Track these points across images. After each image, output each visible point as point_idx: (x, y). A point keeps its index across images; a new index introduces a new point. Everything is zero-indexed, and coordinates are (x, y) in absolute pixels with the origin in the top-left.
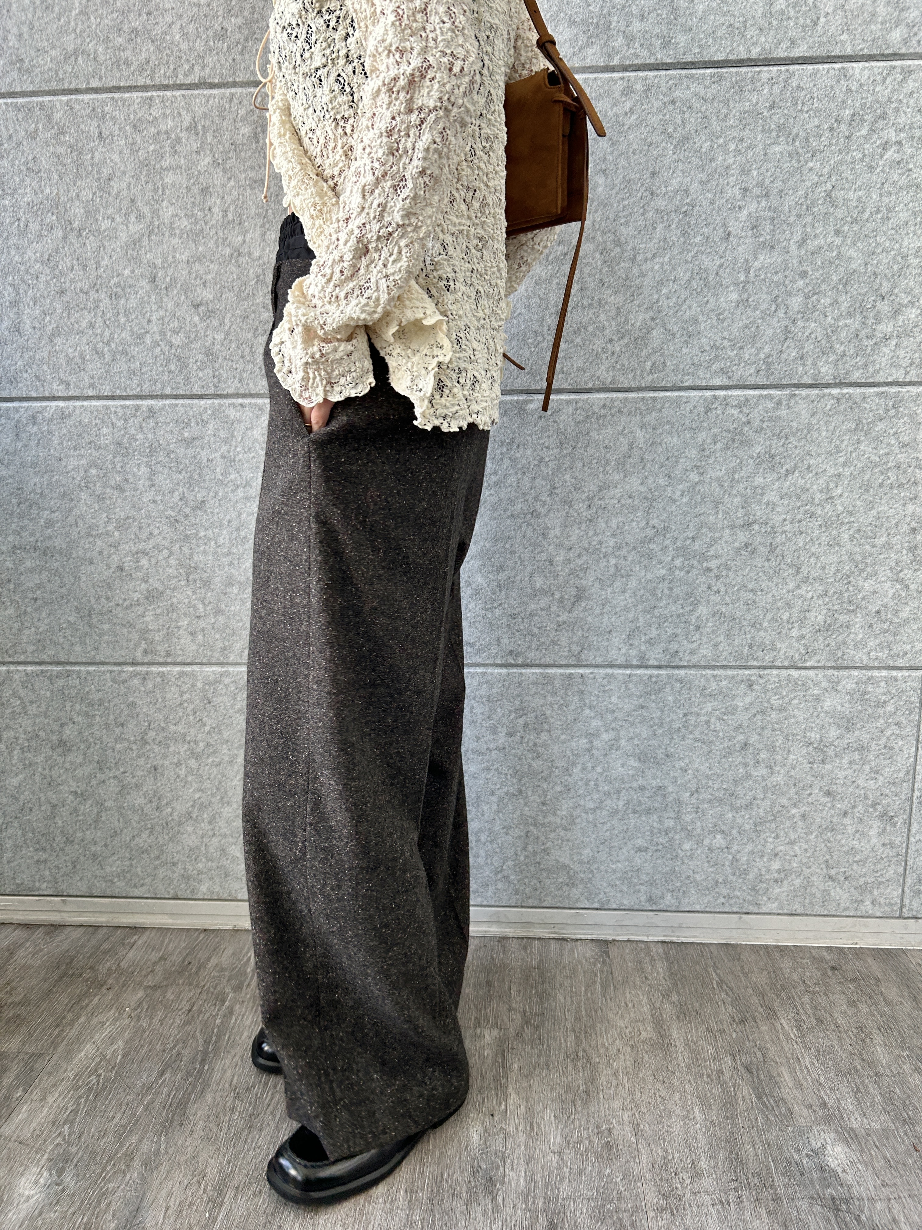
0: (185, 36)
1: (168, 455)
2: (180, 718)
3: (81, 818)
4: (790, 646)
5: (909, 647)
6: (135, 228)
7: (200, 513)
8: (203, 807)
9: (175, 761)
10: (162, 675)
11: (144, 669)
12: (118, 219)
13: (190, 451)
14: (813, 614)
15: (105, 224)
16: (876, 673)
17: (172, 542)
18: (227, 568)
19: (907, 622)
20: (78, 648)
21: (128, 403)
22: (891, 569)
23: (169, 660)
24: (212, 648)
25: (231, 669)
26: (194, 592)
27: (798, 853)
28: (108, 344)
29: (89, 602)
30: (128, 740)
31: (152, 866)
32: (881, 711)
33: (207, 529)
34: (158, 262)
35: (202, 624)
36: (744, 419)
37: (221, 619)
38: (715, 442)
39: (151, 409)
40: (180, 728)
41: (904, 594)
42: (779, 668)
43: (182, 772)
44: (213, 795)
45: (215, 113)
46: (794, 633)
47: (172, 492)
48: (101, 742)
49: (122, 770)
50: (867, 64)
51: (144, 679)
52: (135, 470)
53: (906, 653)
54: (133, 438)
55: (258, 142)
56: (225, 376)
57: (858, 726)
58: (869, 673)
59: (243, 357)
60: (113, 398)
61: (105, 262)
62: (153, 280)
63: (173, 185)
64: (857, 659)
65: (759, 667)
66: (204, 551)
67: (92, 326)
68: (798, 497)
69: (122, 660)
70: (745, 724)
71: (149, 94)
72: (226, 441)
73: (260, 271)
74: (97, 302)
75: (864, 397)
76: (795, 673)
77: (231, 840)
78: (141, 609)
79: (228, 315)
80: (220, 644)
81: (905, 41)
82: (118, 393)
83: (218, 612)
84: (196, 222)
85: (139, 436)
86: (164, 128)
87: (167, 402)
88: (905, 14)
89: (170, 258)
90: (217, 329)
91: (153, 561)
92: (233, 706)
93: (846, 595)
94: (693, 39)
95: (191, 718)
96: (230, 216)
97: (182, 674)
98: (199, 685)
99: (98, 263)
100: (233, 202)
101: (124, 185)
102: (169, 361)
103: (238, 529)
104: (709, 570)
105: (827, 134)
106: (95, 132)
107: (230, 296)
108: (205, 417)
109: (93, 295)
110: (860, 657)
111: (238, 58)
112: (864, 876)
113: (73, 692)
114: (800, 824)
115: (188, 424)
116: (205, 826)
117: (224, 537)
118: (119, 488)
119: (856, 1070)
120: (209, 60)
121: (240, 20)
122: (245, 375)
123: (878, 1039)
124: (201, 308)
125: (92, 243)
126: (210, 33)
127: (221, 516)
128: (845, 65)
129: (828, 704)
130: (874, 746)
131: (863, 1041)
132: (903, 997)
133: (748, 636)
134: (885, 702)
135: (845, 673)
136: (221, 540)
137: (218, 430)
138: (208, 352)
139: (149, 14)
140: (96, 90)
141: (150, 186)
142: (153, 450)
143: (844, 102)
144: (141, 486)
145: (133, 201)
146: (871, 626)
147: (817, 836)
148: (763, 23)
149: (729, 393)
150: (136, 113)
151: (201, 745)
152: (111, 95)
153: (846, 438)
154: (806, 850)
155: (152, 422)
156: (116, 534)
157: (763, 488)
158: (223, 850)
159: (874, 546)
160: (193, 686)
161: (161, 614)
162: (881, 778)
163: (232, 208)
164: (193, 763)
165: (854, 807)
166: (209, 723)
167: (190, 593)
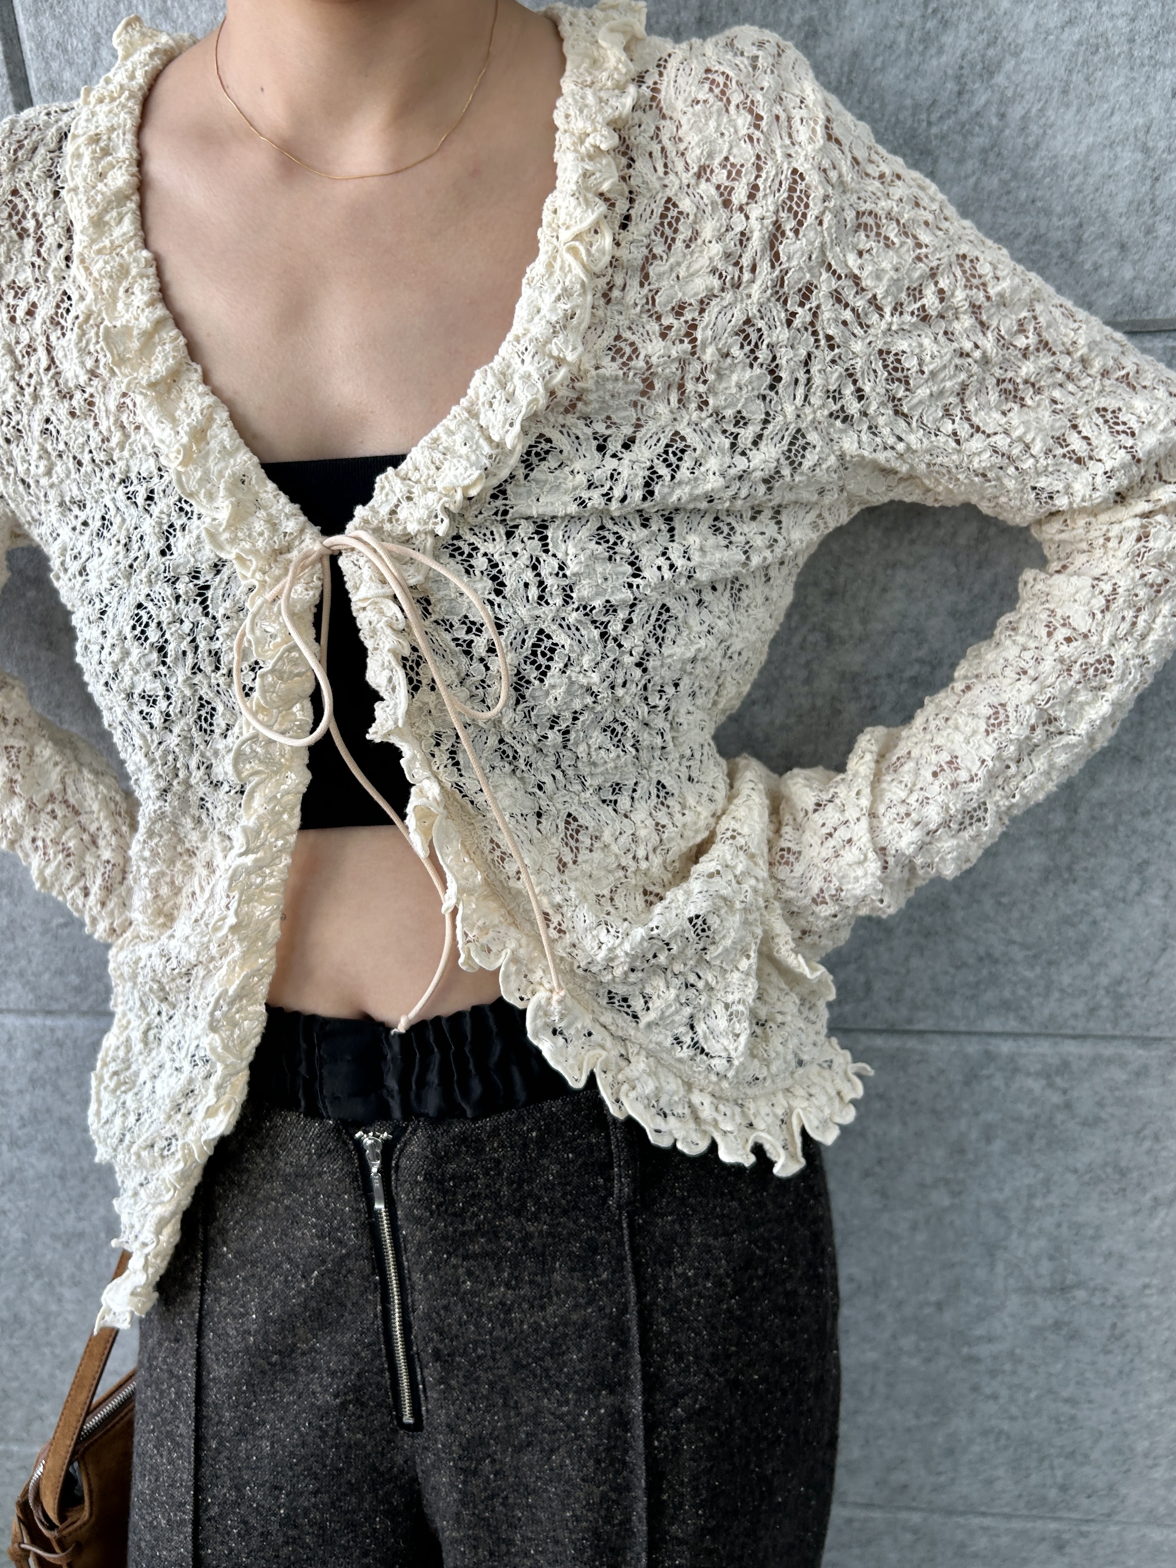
36: (1056, 1098)
38: (989, 1140)
133: (1059, 1473)
157: (1098, 1228)
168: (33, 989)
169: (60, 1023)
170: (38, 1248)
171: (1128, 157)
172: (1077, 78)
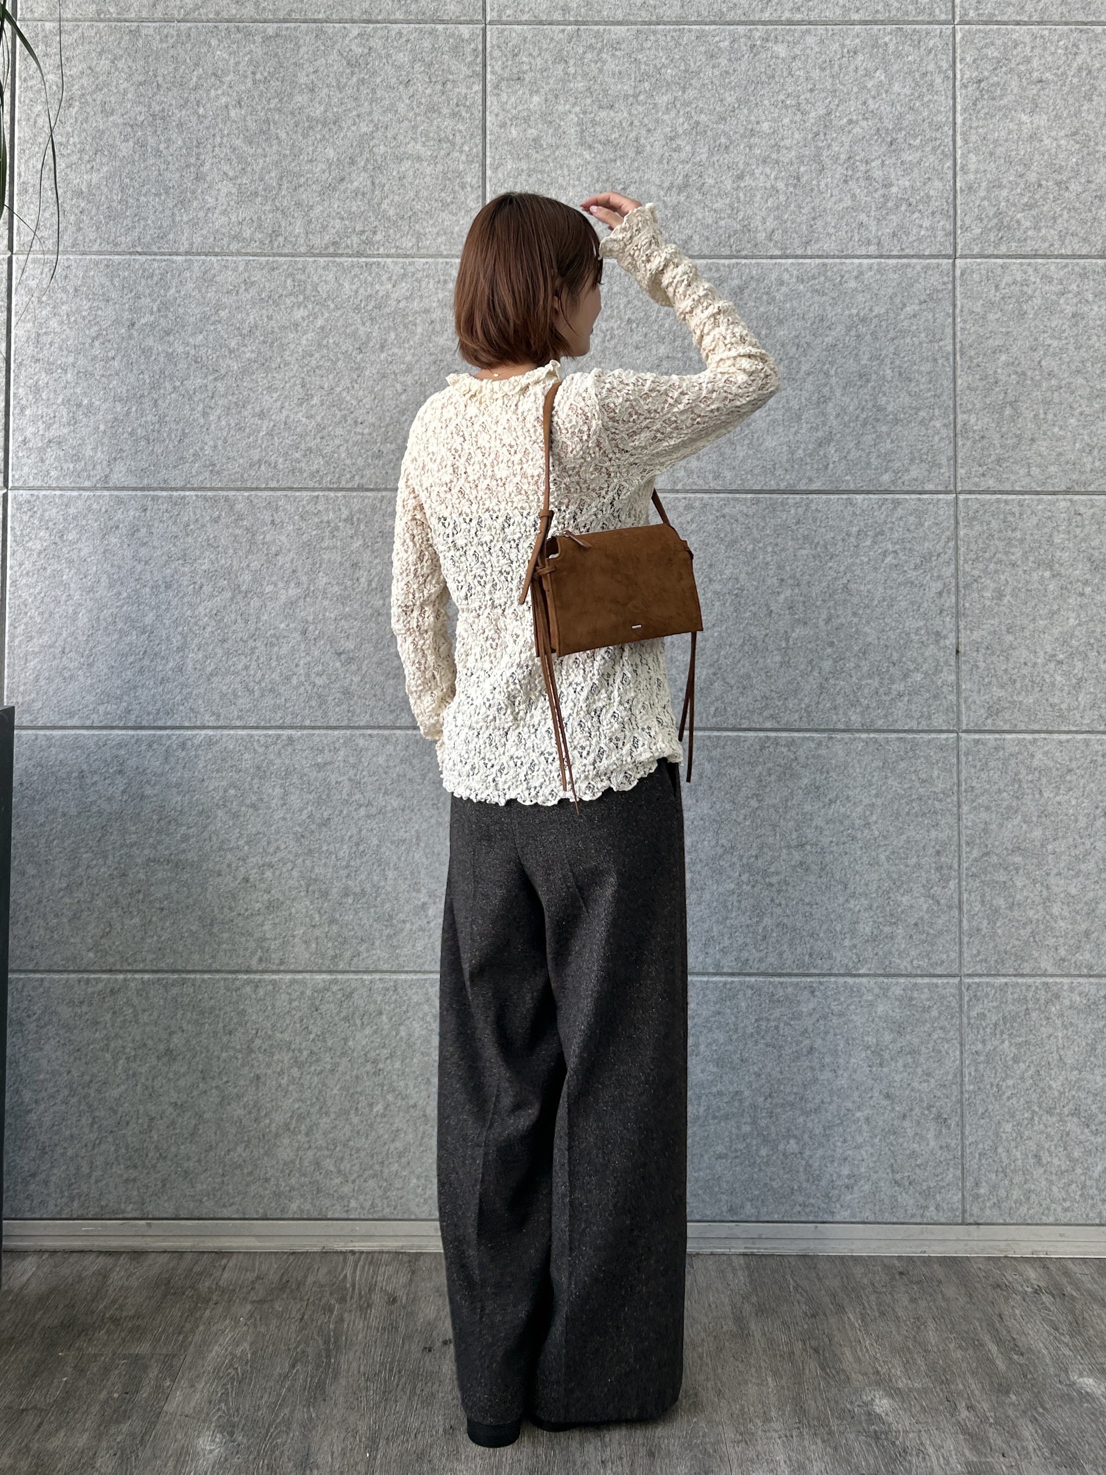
0: (350, 455)
1: (301, 778)
2: (287, 1026)
3: (178, 1131)
4: (844, 955)
5: (945, 956)
6: (293, 592)
7: (324, 829)
8: (301, 1118)
9: (278, 1070)
10: (274, 983)
11: (258, 977)
12: (280, 585)
13: (321, 775)
14: (861, 925)
15: (269, 589)
16: (919, 980)
17: (297, 855)
18: (344, 880)
19: (940, 933)
20: (196, 957)
21: (270, 732)
22: (923, 886)
23: (282, 968)
24: (323, 956)
25: (339, 977)
26: (312, 902)
27: (865, 1157)
28: (259, 683)
29: (213, 911)
30: (234, 1048)
31: (244, 1183)
32: (927, 1016)
33: (329, 844)
34: (310, 618)
35: (317, 932)
36: (792, 757)
37: (335, 928)
38: (770, 775)
39: (290, 739)
40: (286, 1036)
41: (936, 908)
42: (836, 975)
43: (284, 1081)
44: (312, 1105)
45: (368, 510)
46: (847, 943)
47: (301, 810)
48: (208, 1051)
49: (225, 1079)
50: (866, 496)
51: (257, 986)
52: (270, 791)
53: (943, 962)
54: (272, 763)
56: (358, 711)
57: (909, 1030)
58: (913, 980)
60: (257, 728)
61: (265, 617)
62: (304, 632)
63: (329, 561)
64: (902, 967)
65: (819, 975)
66: (325, 864)
67: (246, 668)
68: (841, 823)
69: (236, 968)
70: (810, 1030)
71: (316, 494)
72: (354, 766)
74: (253, 649)
75: (887, 741)
76: (850, 980)
77: (326, 1153)
78: (260, 919)
80: (331, 953)
81: (893, 482)
82: (262, 724)
83: (332, 921)
84: (346, 588)
85: (278, 761)
86: (326, 519)
87: (305, 732)
88: (890, 464)
89: (321, 616)
90: (355, 673)
91: (277, 873)
92: (338, 1013)
93: (888, 909)
94: (736, 475)
95: (298, 1025)
96: (374, 585)
97: (293, 982)
98: (308, 992)
99: (258, 618)
100: (377, 574)
101: (288, 559)
102: (310, 698)
103: (357, 844)
104: (771, 885)
105: (840, 543)
106: (268, 519)
107: (368, 648)
108: (337, 745)
109: (251, 643)
110: (904, 965)
111: (390, 471)
112: (926, 1180)
113: (186, 1000)
114: (865, 1127)
115: (322, 751)
116: (301, 1138)
117: (344, 851)
118: (254, 806)
119: (909, 1349)
120: (367, 472)
121: (393, 446)
123: (931, 1325)
124: (343, 656)
125: (255, 603)
126: (370, 453)
127: (344, 832)
128: (851, 496)
129: (880, 1009)
130: (924, 1050)
131: (919, 1328)
132: (959, 1294)
133: (808, 946)
134: (930, 1007)
135: (893, 980)
136: (341, 854)
137: (348, 756)
138: (346, 692)
139: (322, 438)
140: (272, 489)
141: (310, 560)
142: (288, 774)
143: (851, 522)
144: (273, 805)
145: (294, 571)
146: (911, 937)
147: (880, 1140)
148: (788, 466)
149: (779, 734)
150: (304, 507)
151: (305, 1053)
152: (285, 493)
153: (876, 774)
154: (872, 1154)
155: (290, 749)
156: (246, 848)
157: (811, 815)
158: (318, 1164)
159: (907, 866)
160: (302, 993)
161: (279, 923)
162: (933, 1080)
164: (295, 1072)
165: (911, 1110)
166: (316, 1030)
167: (308, 903)
170: (383, 849)
171: (785, 448)
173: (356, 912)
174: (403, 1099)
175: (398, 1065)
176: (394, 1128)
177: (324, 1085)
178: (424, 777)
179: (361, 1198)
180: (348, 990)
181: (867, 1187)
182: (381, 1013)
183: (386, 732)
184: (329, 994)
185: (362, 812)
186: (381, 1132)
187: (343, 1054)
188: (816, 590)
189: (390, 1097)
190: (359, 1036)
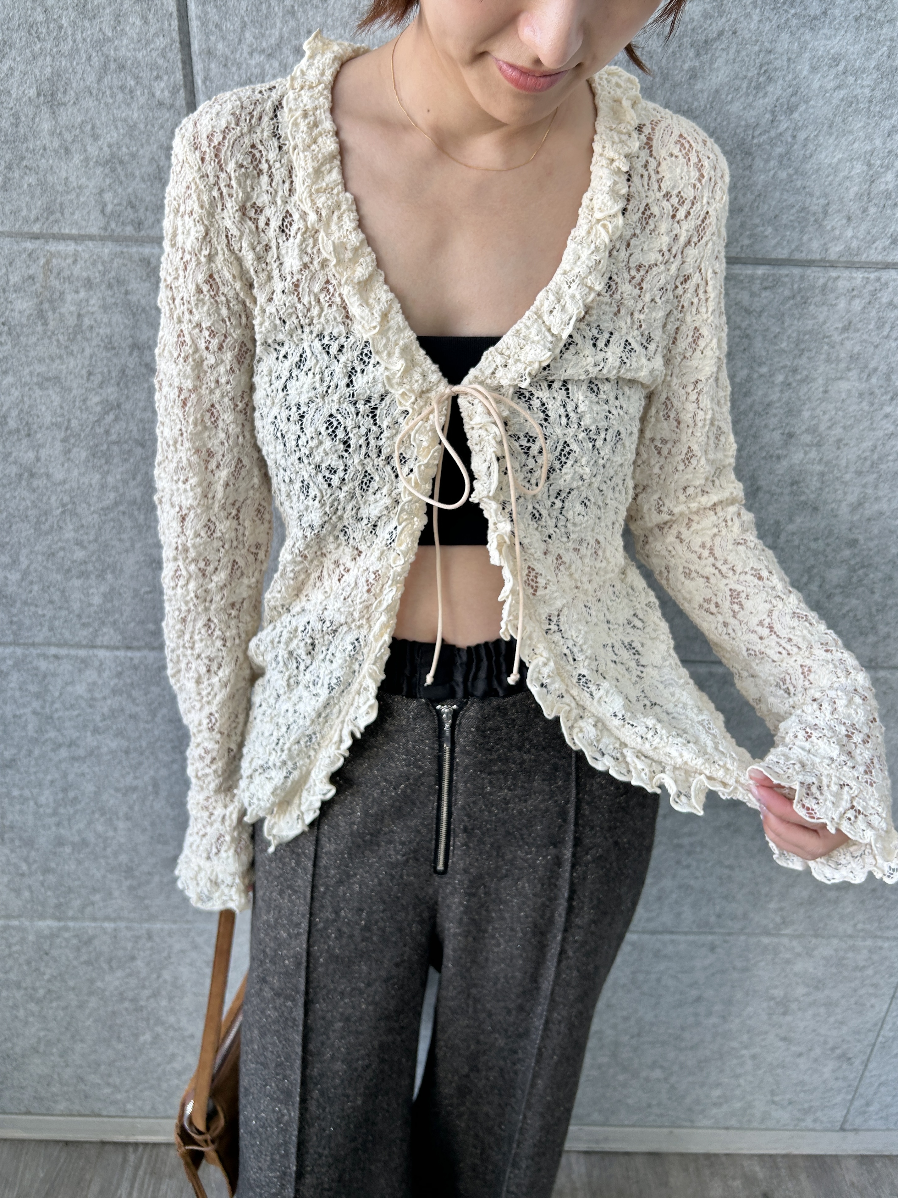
7: (10, 772)
8: (50, 1043)
18: (54, 829)
24: (43, 904)
25: (71, 924)
26: (12, 851)
33: (22, 789)
35: (28, 881)
37: (52, 879)
43: (21, 1013)
44: (61, 1034)
55: (45, 324)
56: (27, 622)
57: (830, 986)
59: (51, 602)
66: (21, 812)
70: (701, 982)
72: (37, 696)
73: (66, 499)
77: (89, 1070)
79: (25, 552)
80: (53, 901)
83: (47, 871)
92: (76, 958)
98: (31, 938)
103: (65, 790)
104: (680, 846)
112: (810, 1101)
114: (749, 1062)
116: (55, 1058)
117: (46, 796)
122: (56, 623)
127: (40, 775)
130: (843, 1002)
134: (864, 967)
135: (824, 941)
136: (43, 800)
137: (25, 683)
148: (854, 208)
151: (41, 991)
158: (80, 1078)
162: (845, 1028)
163: (14, 413)
164: (33, 1006)
165: (810, 1050)
166: (49, 972)
167: (7, 851)
168: (122, 633)
169: (137, 655)
170: (105, 797)
171: (859, 167)
172: (838, 119)
173: (79, 862)
174: (175, 1030)
175: (164, 1003)
176: (168, 1053)
177: (72, 1017)
178: (153, 713)
179: (139, 1103)
180: (86, 937)
181: (738, 1105)
182: (133, 958)
183: (82, 653)
184: (59, 940)
185: (64, 753)
186: (153, 1055)
187: (91, 993)
188: (849, 454)
189: (159, 1029)
190: (108, 978)
